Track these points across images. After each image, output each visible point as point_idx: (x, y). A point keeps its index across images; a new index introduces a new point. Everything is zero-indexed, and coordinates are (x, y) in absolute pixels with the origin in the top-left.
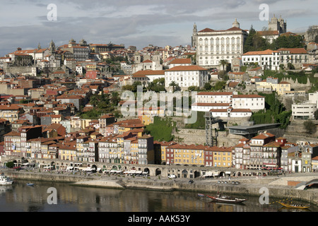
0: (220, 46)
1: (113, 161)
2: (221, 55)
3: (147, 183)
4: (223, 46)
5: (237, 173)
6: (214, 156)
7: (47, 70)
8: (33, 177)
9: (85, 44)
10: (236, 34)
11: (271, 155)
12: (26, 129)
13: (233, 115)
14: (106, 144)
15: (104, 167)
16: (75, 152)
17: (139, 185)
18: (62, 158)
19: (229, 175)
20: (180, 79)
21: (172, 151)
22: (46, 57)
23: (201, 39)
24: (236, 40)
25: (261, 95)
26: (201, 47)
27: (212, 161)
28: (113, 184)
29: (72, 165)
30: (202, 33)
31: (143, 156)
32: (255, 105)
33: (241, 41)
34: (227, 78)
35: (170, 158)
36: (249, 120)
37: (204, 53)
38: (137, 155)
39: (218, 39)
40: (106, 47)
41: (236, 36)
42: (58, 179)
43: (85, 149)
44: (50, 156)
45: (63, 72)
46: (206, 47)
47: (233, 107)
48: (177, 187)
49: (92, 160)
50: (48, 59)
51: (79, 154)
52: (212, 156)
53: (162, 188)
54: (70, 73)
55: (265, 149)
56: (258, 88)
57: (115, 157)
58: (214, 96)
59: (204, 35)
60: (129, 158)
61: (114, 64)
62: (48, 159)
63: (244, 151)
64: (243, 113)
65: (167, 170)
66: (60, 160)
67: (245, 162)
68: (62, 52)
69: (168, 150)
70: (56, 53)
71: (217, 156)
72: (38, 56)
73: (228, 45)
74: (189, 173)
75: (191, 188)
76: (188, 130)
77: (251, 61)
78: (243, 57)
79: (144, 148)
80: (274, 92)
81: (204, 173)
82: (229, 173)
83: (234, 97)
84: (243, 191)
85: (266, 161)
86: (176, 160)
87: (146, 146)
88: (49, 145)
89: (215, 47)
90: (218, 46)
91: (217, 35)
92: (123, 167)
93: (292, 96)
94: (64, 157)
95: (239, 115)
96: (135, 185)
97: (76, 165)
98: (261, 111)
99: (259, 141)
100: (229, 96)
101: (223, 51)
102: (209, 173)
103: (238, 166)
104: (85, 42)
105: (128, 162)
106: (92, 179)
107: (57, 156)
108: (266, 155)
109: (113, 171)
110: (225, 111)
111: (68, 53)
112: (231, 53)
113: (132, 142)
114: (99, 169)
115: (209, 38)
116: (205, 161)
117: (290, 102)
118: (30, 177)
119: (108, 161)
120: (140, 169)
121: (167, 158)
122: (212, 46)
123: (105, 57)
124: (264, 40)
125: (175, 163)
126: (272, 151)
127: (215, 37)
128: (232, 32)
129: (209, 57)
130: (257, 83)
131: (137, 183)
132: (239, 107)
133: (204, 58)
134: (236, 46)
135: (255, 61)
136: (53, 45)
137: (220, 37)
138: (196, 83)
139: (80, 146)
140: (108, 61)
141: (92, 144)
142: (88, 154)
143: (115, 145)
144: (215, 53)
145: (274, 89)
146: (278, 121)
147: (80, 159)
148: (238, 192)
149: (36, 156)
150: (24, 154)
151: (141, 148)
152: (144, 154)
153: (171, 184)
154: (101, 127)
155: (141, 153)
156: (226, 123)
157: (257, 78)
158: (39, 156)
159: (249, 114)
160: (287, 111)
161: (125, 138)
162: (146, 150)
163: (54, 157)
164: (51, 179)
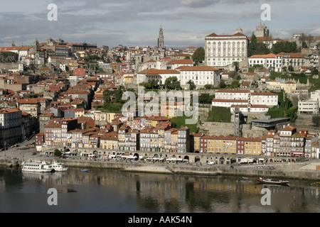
0: (227, 50)
1: (153, 150)
2: (228, 57)
3: (192, 169)
4: (229, 49)
5: (269, 160)
6: (245, 145)
7: (33, 67)
8: (81, 164)
9: (63, 43)
10: (241, 39)
11: (298, 144)
12: (67, 121)
13: (253, 110)
14: (147, 135)
15: (146, 155)
16: (117, 142)
17: (185, 171)
18: (103, 148)
19: (262, 161)
20: (195, 78)
21: (205, 141)
22: (31, 54)
23: (209, 43)
24: (241, 44)
25: (273, 93)
26: (209, 50)
27: (243, 149)
28: (162, 169)
29: (114, 153)
30: (210, 37)
31: (182, 145)
32: (270, 101)
33: (245, 45)
34: (239, 78)
35: (204, 147)
36: (267, 115)
37: (212, 55)
38: (176, 145)
39: (225, 43)
40: (81, 46)
41: (241, 41)
42: (106, 166)
43: (127, 139)
44: (91, 146)
45: (48, 69)
46: (214, 49)
47: (251, 103)
48: (221, 172)
49: (133, 149)
50: (33, 56)
51: (120, 144)
52: (244, 145)
53: (207, 172)
54: (55, 70)
55: (293, 139)
56: (269, 87)
57: (156, 146)
58: (233, 94)
59: (213, 39)
60: (169, 147)
61: (91, 62)
62: (89, 149)
63: (275, 140)
64: (262, 109)
65: (205, 157)
66: (102, 149)
67: (275, 150)
68: (45, 50)
69: (202, 140)
70: (40, 51)
71: (248, 145)
72: (23, 53)
73: (234, 49)
74: (226, 160)
75: (233, 172)
76: (211, 123)
77: (256, 63)
78: (250, 59)
79: (183, 138)
80: (282, 91)
81: (239, 160)
82: (263, 159)
83: (252, 94)
84: (281, 175)
85: (294, 150)
86: (209, 149)
87: (185, 136)
88: (90, 135)
89: (222, 50)
90: (224, 49)
91: (223, 39)
92: (164, 155)
93: (297, 94)
94: (105, 147)
95: (258, 110)
96: (182, 171)
97: (118, 154)
98: (275, 107)
99: (287, 132)
100: (247, 94)
101: (229, 54)
102: (244, 160)
103: (269, 154)
104: (62, 41)
105: (168, 151)
106: (140, 166)
107: (99, 145)
108: (294, 144)
109: (155, 159)
110: (245, 106)
111: (50, 51)
112: (236, 55)
113: (172, 133)
114: (141, 157)
115: (217, 42)
116: (237, 149)
117: (296, 100)
118: (78, 164)
119: (149, 150)
120: (180, 157)
121: (201, 147)
122: (219, 49)
123: (82, 56)
124: (265, 45)
125: (208, 152)
126: (299, 141)
127: (222, 42)
128: (237, 37)
129: (217, 59)
130: (267, 83)
131: (183, 168)
132: (256, 104)
133: (212, 59)
134: (241, 50)
135: (260, 63)
136: (37, 43)
137: (227, 41)
138: (211, 81)
139: (122, 137)
140: (86, 60)
141: (134, 135)
142: (129, 143)
143: (156, 136)
144: (222, 55)
145: (282, 88)
146: (289, 116)
147: (122, 148)
148: (276, 175)
149: (77, 145)
150: (64, 144)
151: (181, 138)
152: (183, 143)
153: (215, 170)
154: (128, 120)
155: (180, 143)
156: (246, 117)
157: (266, 78)
158: (80, 146)
159: (267, 110)
160: (294, 107)
161: (166, 130)
162: (185, 141)
163: (95, 146)
164: (99, 166)
